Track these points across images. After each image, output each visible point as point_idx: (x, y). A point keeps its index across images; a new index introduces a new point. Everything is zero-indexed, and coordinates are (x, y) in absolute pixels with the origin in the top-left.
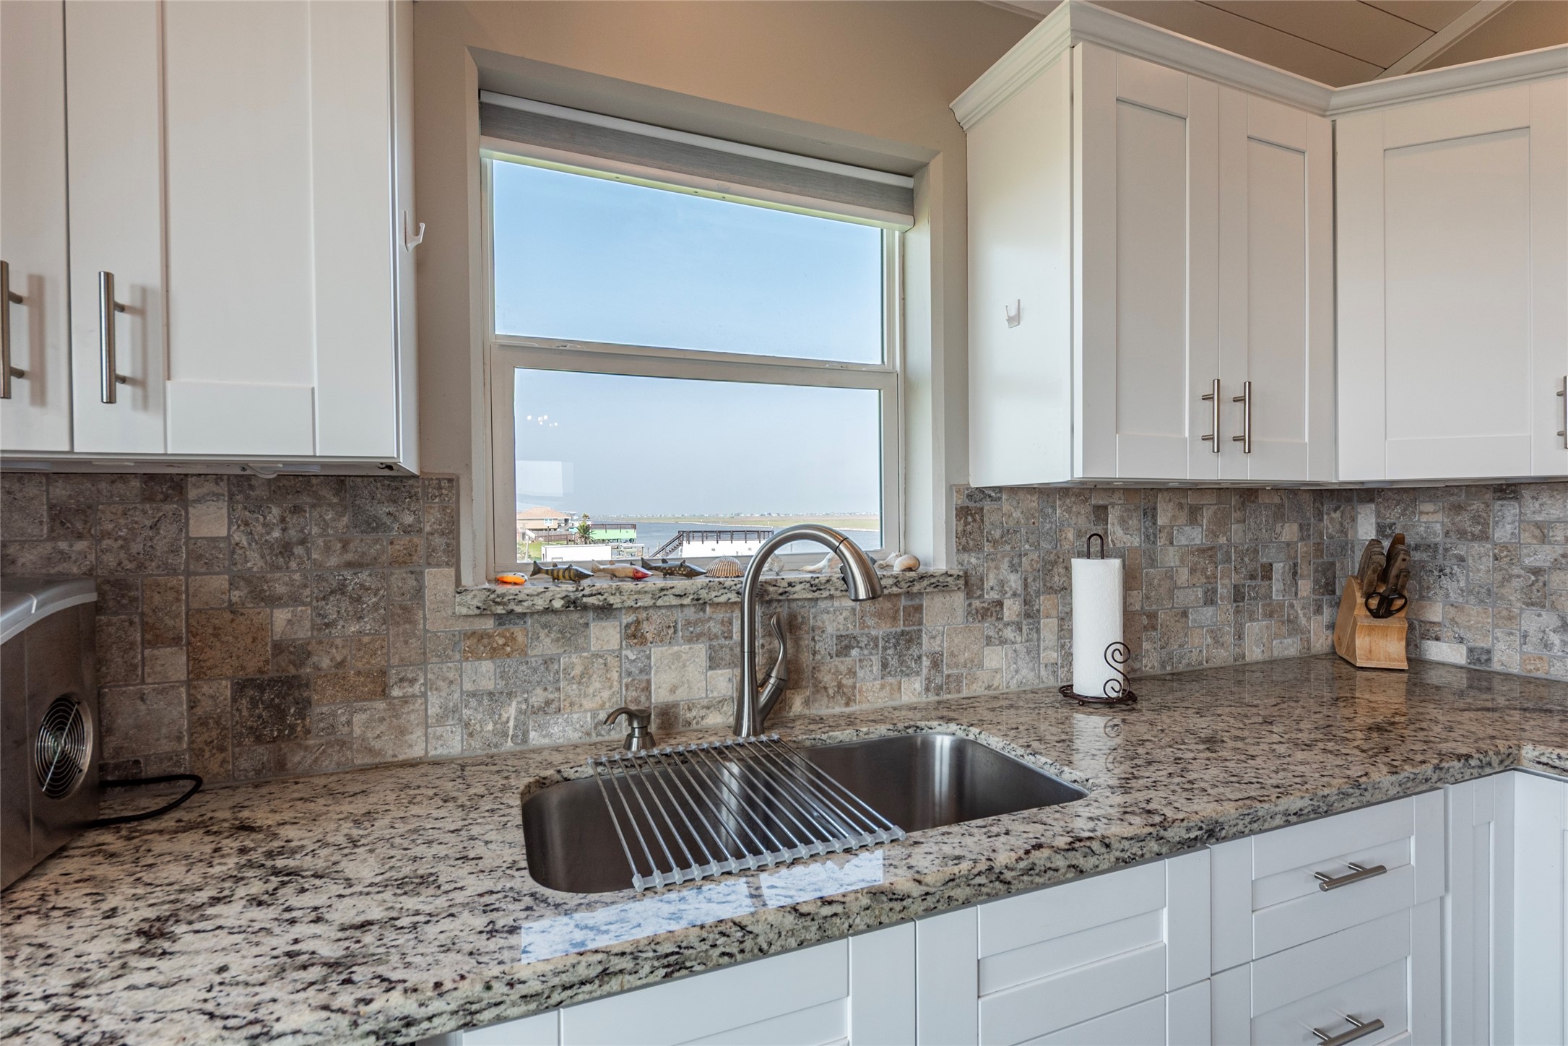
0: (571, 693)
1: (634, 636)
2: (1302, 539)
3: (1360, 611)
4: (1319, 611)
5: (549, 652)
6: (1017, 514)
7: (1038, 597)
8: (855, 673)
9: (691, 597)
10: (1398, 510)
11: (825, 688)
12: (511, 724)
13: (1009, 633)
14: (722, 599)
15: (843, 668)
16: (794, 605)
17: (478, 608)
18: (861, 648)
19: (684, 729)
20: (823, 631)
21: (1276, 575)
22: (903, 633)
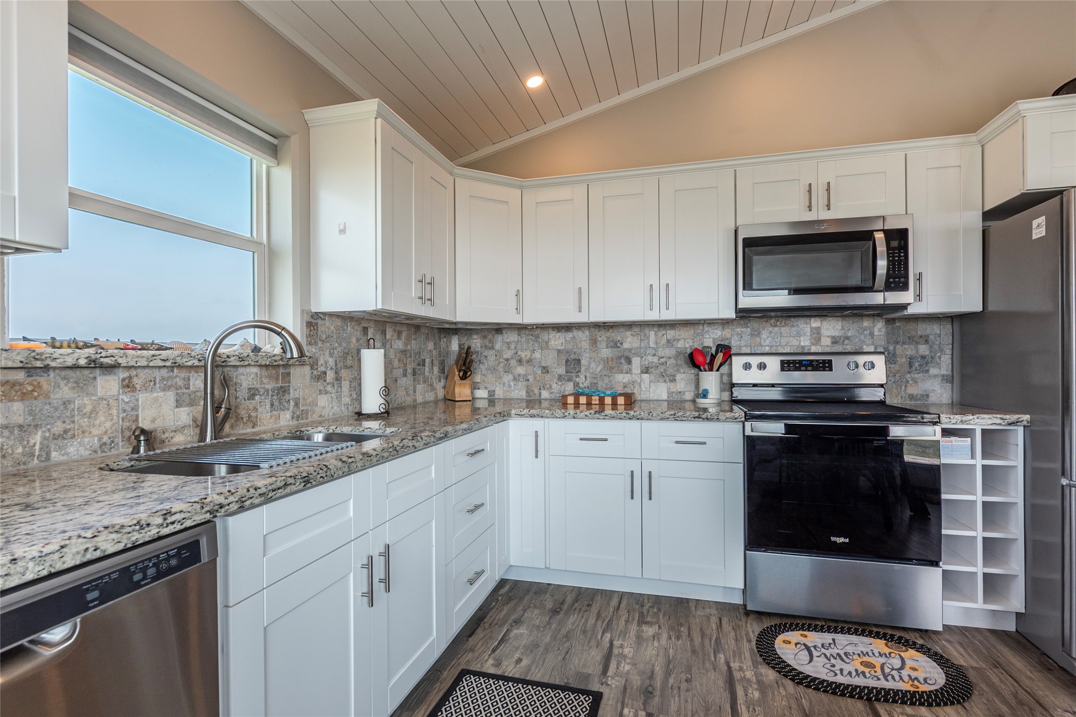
0: (83, 424)
1: (128, 386)
2: (435, 349)
3: (457, 378)
4: (440, 381)
5: (68, 396)
6: (332, 328)
7: (341, 370)
8: (257, 409)
9: (171, 361)
10: (466, 338)
11: (242, 418)
12: (37, 447)
13: (329, 388)
14: (190, 363)
15: (251, 407)
16: (226, 370)
17: (21, 362)
18: (260, 395)
19: (160, 445)
20: (241, 386)
21: (427, 365)
22: (281, 387)
